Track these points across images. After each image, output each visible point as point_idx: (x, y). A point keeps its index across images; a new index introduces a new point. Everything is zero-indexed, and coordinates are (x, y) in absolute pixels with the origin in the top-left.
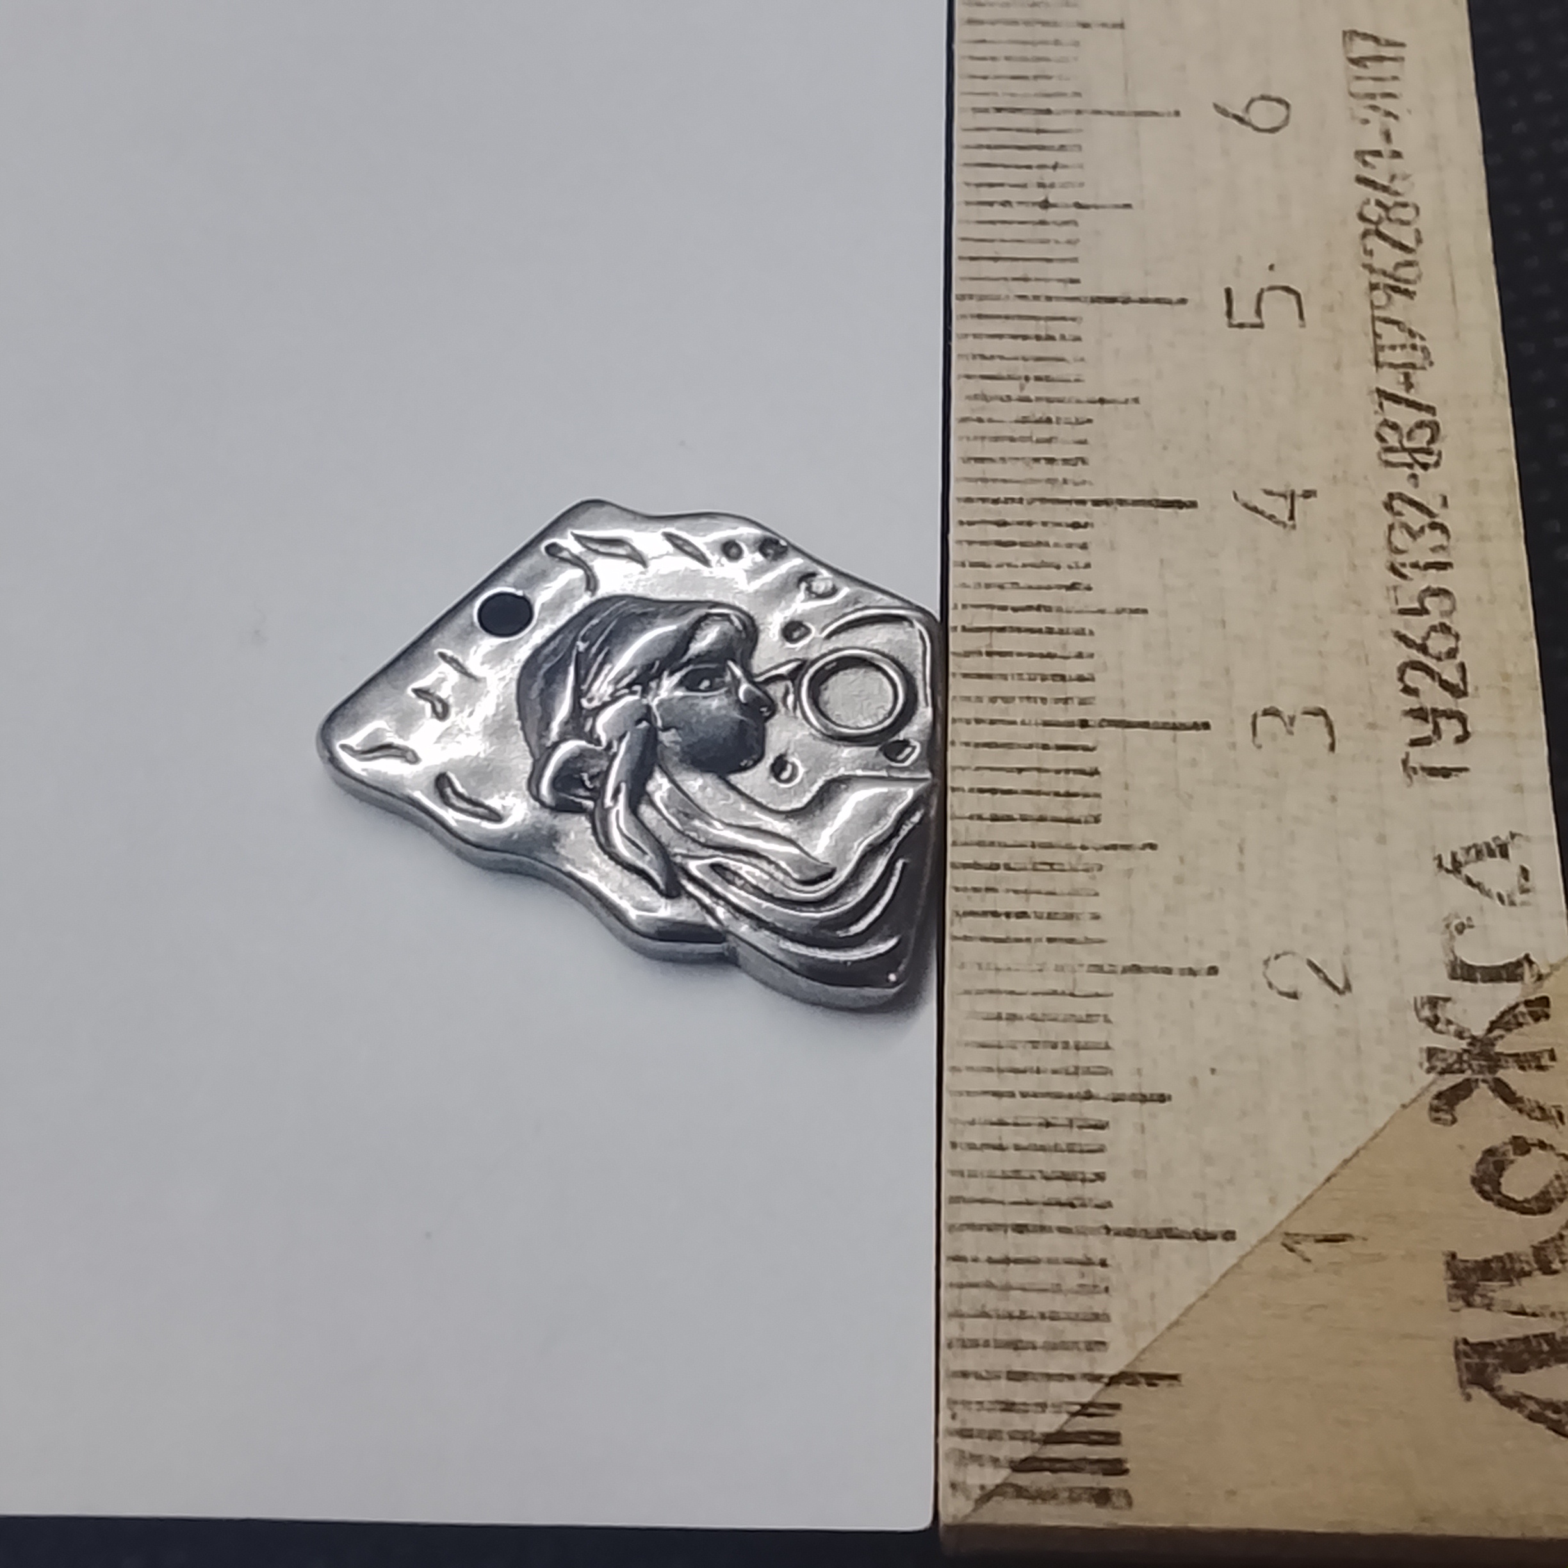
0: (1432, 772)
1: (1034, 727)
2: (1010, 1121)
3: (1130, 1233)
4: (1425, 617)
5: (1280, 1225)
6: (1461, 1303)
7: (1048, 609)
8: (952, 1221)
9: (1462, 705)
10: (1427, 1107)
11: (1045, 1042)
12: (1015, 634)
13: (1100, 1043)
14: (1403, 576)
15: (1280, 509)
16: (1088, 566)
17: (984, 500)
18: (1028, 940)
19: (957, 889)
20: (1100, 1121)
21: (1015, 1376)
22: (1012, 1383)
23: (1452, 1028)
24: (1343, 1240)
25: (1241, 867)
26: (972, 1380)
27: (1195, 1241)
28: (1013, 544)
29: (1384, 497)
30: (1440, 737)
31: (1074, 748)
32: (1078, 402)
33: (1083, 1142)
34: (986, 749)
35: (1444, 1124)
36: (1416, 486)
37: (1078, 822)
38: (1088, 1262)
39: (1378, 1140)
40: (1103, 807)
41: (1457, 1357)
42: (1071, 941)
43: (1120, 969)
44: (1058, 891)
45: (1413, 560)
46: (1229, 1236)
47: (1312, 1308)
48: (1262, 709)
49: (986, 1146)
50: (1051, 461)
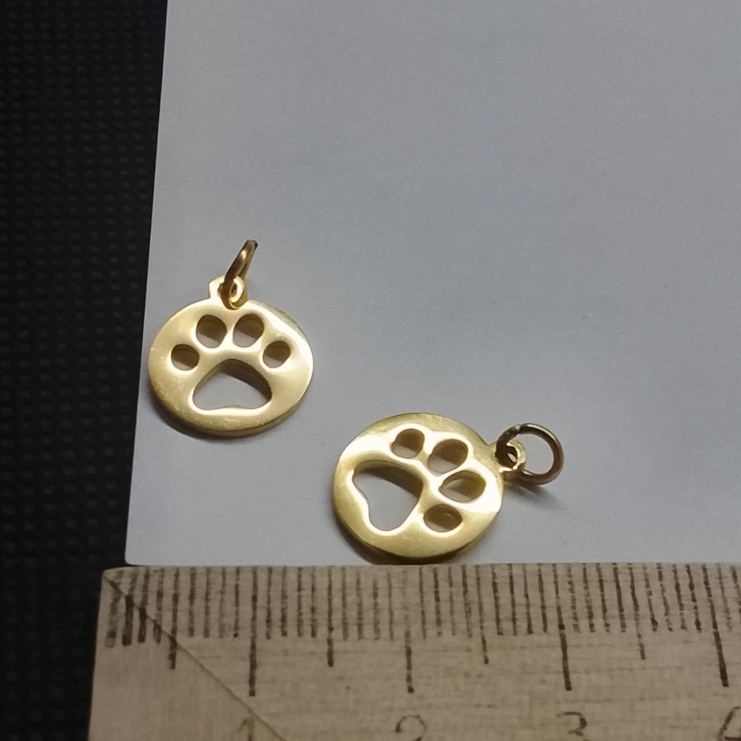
1: (556, 603)
2: (315, 594)
3: (253, 647)
5: (259, 718)
7: (636, 610)
11: (362, 609)
13: (362, 635)
16: (671, 630)
18: (422, 601)
19: (450, 569)
20: (316, 634)
21: (176, 598)
22: (172, 596)
27: (249, 678)
28: (678, 592)
31: (545, 622)
33: (304, 626)
34: (538, 580)
37: (498, 624)
40: (508, 637)
42: (424, 622)
43: (408, 645)
44: (454, 616)
46: (252, 693)
48: (584, 718)
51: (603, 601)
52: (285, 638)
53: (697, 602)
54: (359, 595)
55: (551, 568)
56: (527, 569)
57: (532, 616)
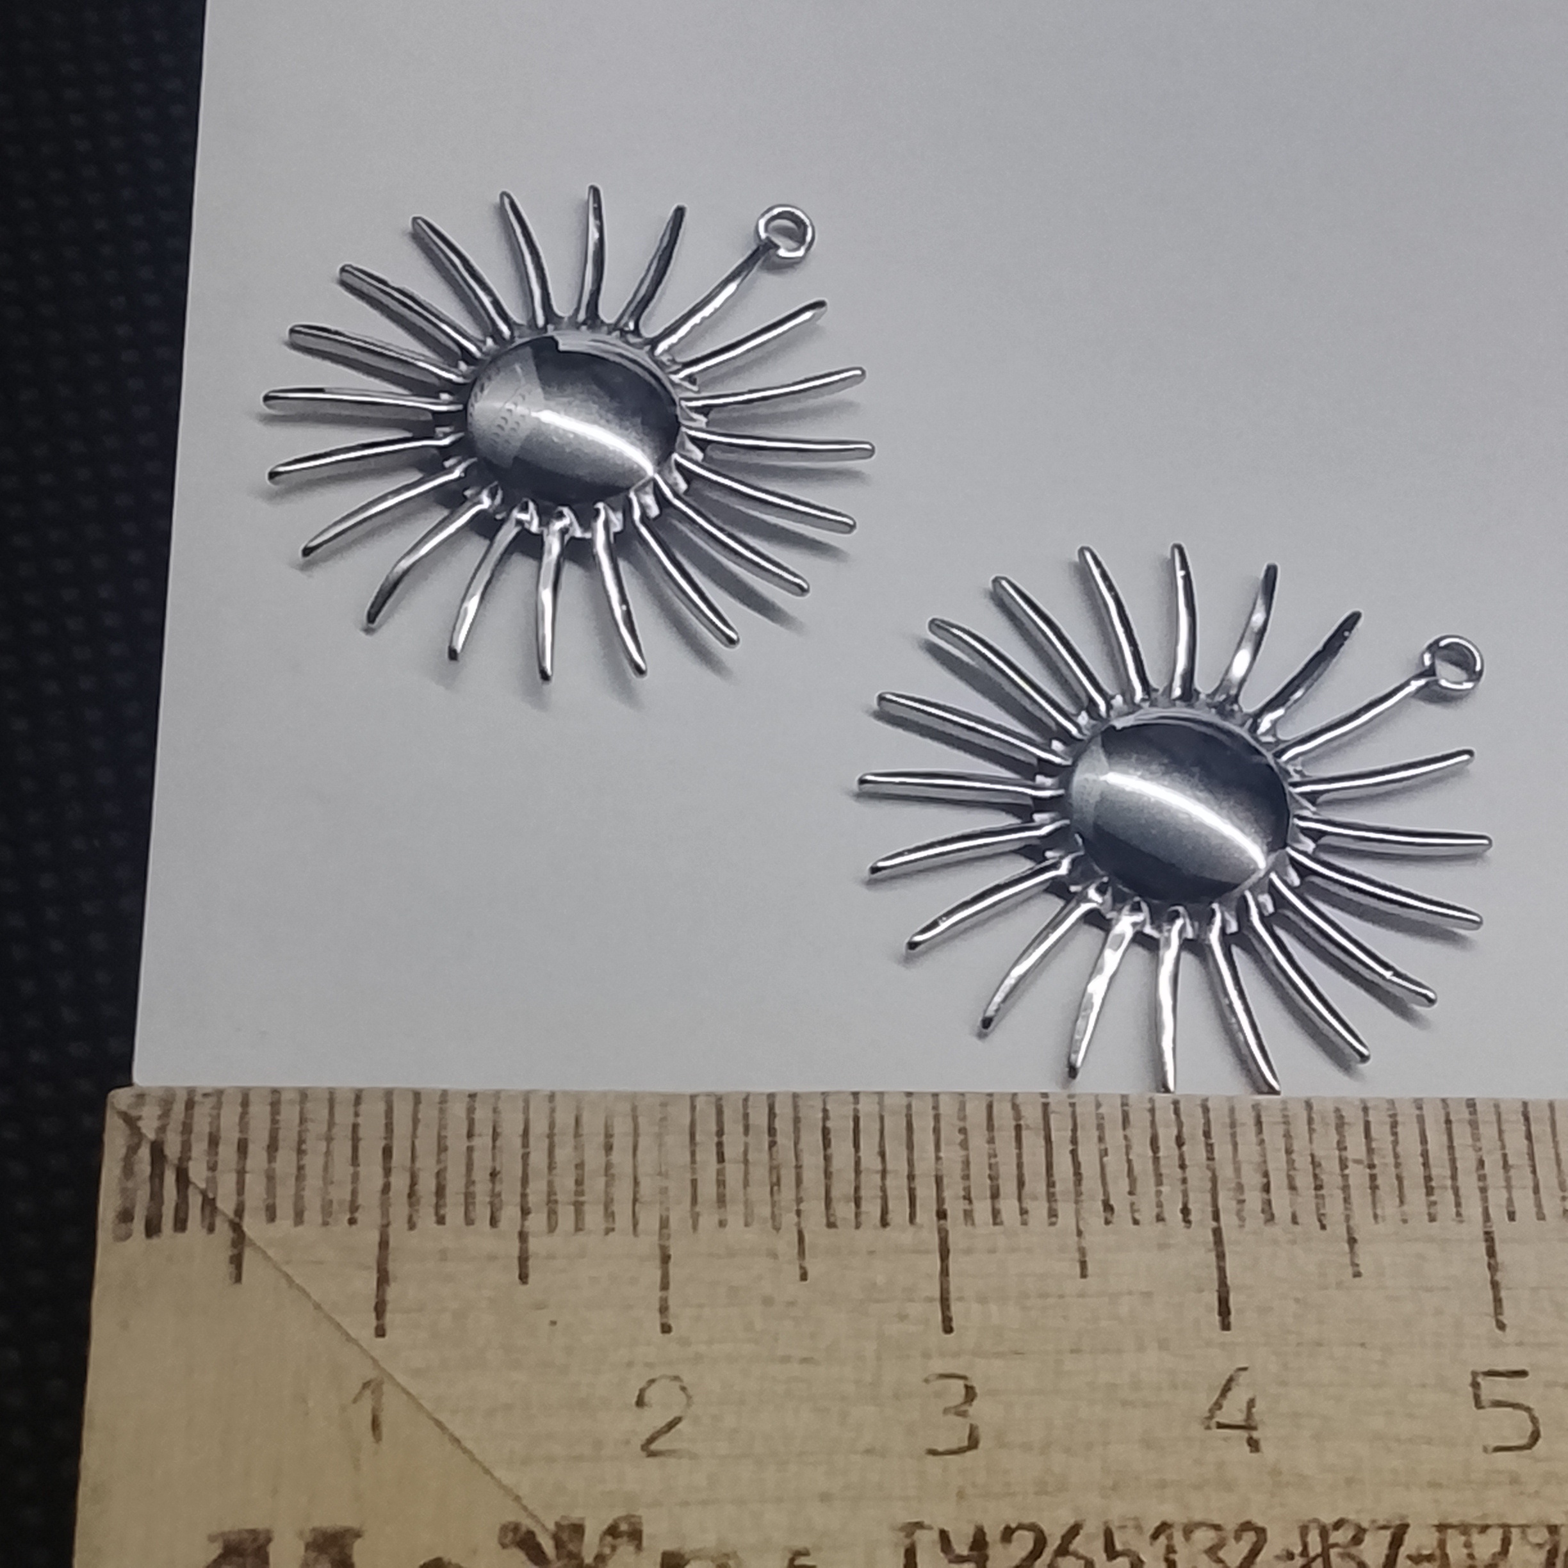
0: (910, 1553)
1: (934, 1168)
2: (498, 1143)
3: (384, 1244)
4: (1104, 1556)
5: (391, 1377)
7: (1078, 1183)
10: (519, 1521)
11: (583, 1176)
12: (1042, 1152)
13: (583, 1223)
14: (1155, 1536)
15: (1231, 1415)
16: (1136, 1222)
17: (1207, 1123)
18: (693, 1161)
20: (499, 1221)
21: (242, 1147)
22: (236, 1141)
23: (607, 1551)
24: (374, 1434)
25: (786, 1359)
26: (239, 1109)
27: (375, 1302)
28: (1155, 1151)
30: (951, 1561)
31: (912, 1205)
32: (1348, 1218)
34: (905, 1124)
35: (500, 1538)
36: (1278, 1557)
37: (828, 1208)
40: (845, 1232)
41: (254, 1532)
42: (694, 1200)
43: (663, 1243)
44: (749, 1189)
45: (1177, 1548)
46: (380, 1332)
48: (974, 1384)
49: (471, 1123)
50: (1267, 1188)
51: (1020, 1166)
52: (441, 1227)
53: (1188, 1170)
54: (578, 1147)
55: (930, 1101)
56: (887, 1101)
57: (889, 1192)
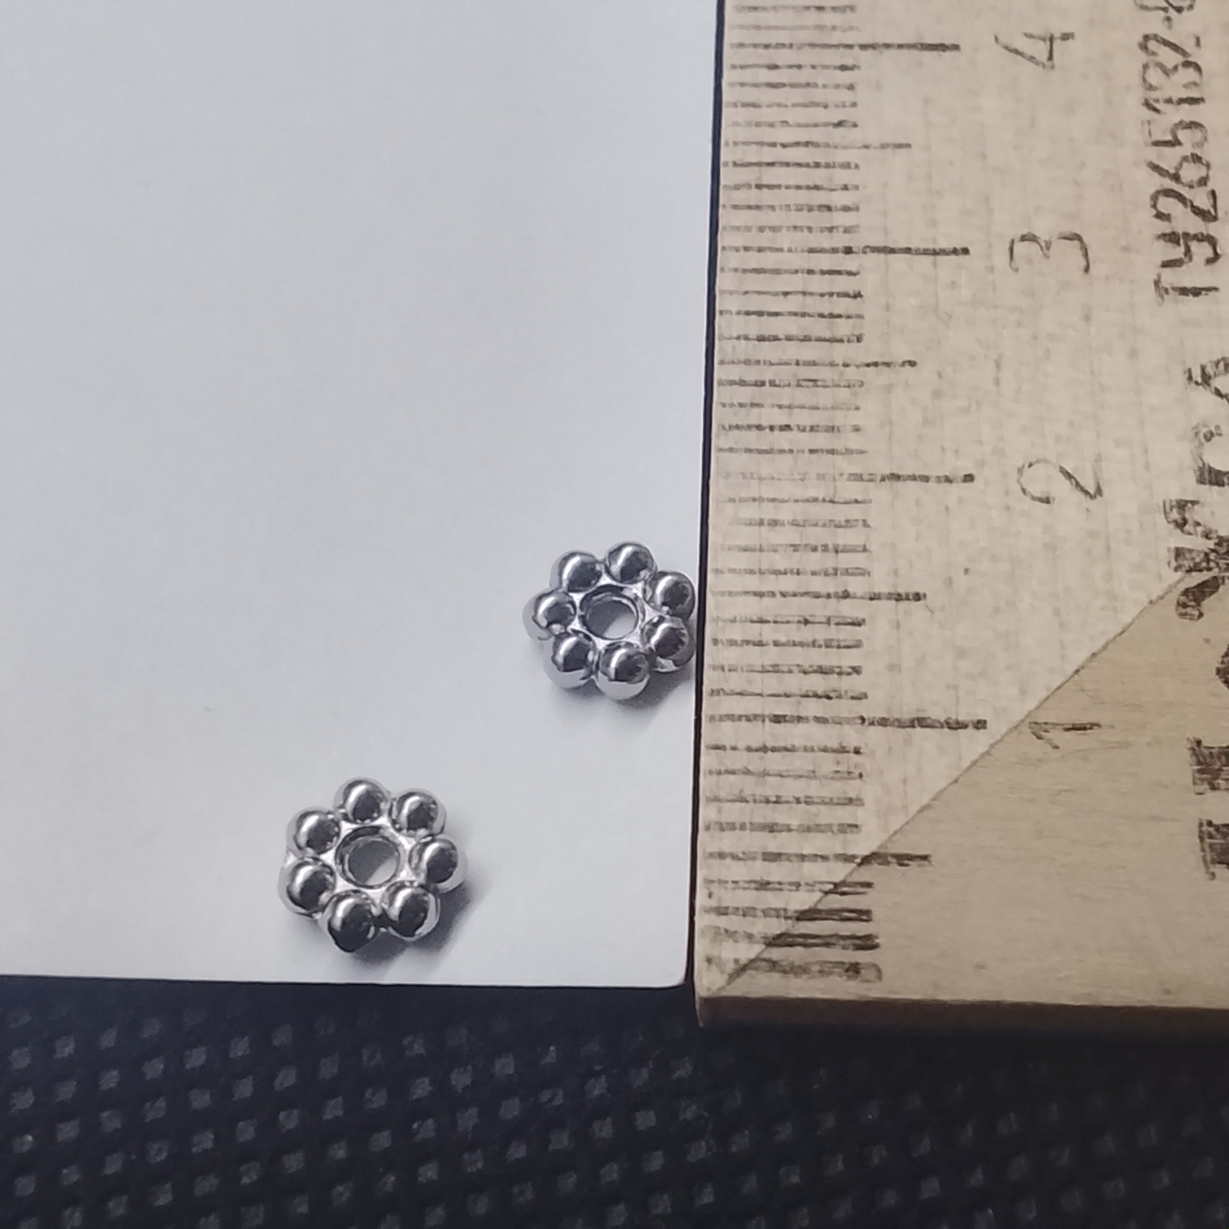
0: (1184, 291)
1: (800, 254)
2: (770, 619)
3: (883, 722)
4: (1178, 148)
5: (1029, 714)
6: (1206, 786)
7: (816, 145)
8: (711, 713)
9: (1212, 229)
10: (1175, 602)
11: (806, 545)
12: (784, 170)
13: (858, 546)
14: (1157, 110)
15: (1040, 50)
16: (854, 105)
17: (755, 46)
18: (791, 451)
19: (724, 405)
20: (857, 618)
21: (772, 857)
22: (767, 863)
23: (1200, 529)
24: (1091, 728)
25: (997, 382)
26: (728, 861)
27: (946, 730)
28: (784, 85)
29: (1140, 39)
30: (1191, 259)
31: (839, 272)
33: (841, 637)
34: (754, 275)
35: (1191, 619)
36: (1170, 27)
37: (841, 341)
38: (843, 750)
39: (1124, 635)
40: (866, 328)
41: (1202, 839)
42: (832, 452)
43: (879, 478)
44: (821, 405)
45: (1167, 96)
46: (980, 725)
47: (1060, 792)
48: (1019, 236)
49: (748, 642)
50: (820, 9)
52: (864, 671)
53: (802, 64)
54: (774, 549)
